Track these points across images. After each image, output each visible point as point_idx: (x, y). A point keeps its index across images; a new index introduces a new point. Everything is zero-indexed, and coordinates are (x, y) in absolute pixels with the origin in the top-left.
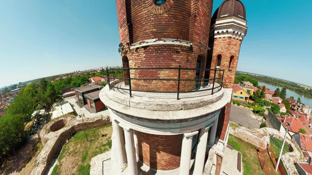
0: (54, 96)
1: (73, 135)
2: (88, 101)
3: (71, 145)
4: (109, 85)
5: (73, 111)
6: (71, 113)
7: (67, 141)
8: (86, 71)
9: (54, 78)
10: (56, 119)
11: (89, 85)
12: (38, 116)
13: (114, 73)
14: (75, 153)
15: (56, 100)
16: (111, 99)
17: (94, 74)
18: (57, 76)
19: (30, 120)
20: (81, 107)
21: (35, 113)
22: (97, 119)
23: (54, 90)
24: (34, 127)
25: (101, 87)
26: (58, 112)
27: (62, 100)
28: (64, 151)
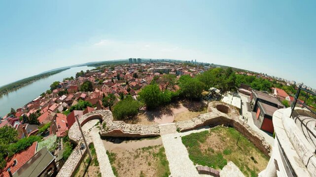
0: (232, 85)
1: (230, 126)
2: (259, 110)
3: (224, 131)
4: (293, 110)
5: (240, 108)
6: (238, 109)
7: (223, 126)
8: (273, 78)
9: (239, 71)
10: (224, 103)
11: (269, 94)
12: (213, 91)
13: (307, 97)
14: (223, 139)
15: (232, 90)
16: (285, 129)
17: (281, 85)
18: (243, 71)
19: (207, 91)
20: (249, 111)
21: (213, 88)
22: (257, 136)
23: (234, 81)
24: (208, 97)
25: (282, 105)
26: (228, 99)
27: (237, 92)
28: (217, 129)
